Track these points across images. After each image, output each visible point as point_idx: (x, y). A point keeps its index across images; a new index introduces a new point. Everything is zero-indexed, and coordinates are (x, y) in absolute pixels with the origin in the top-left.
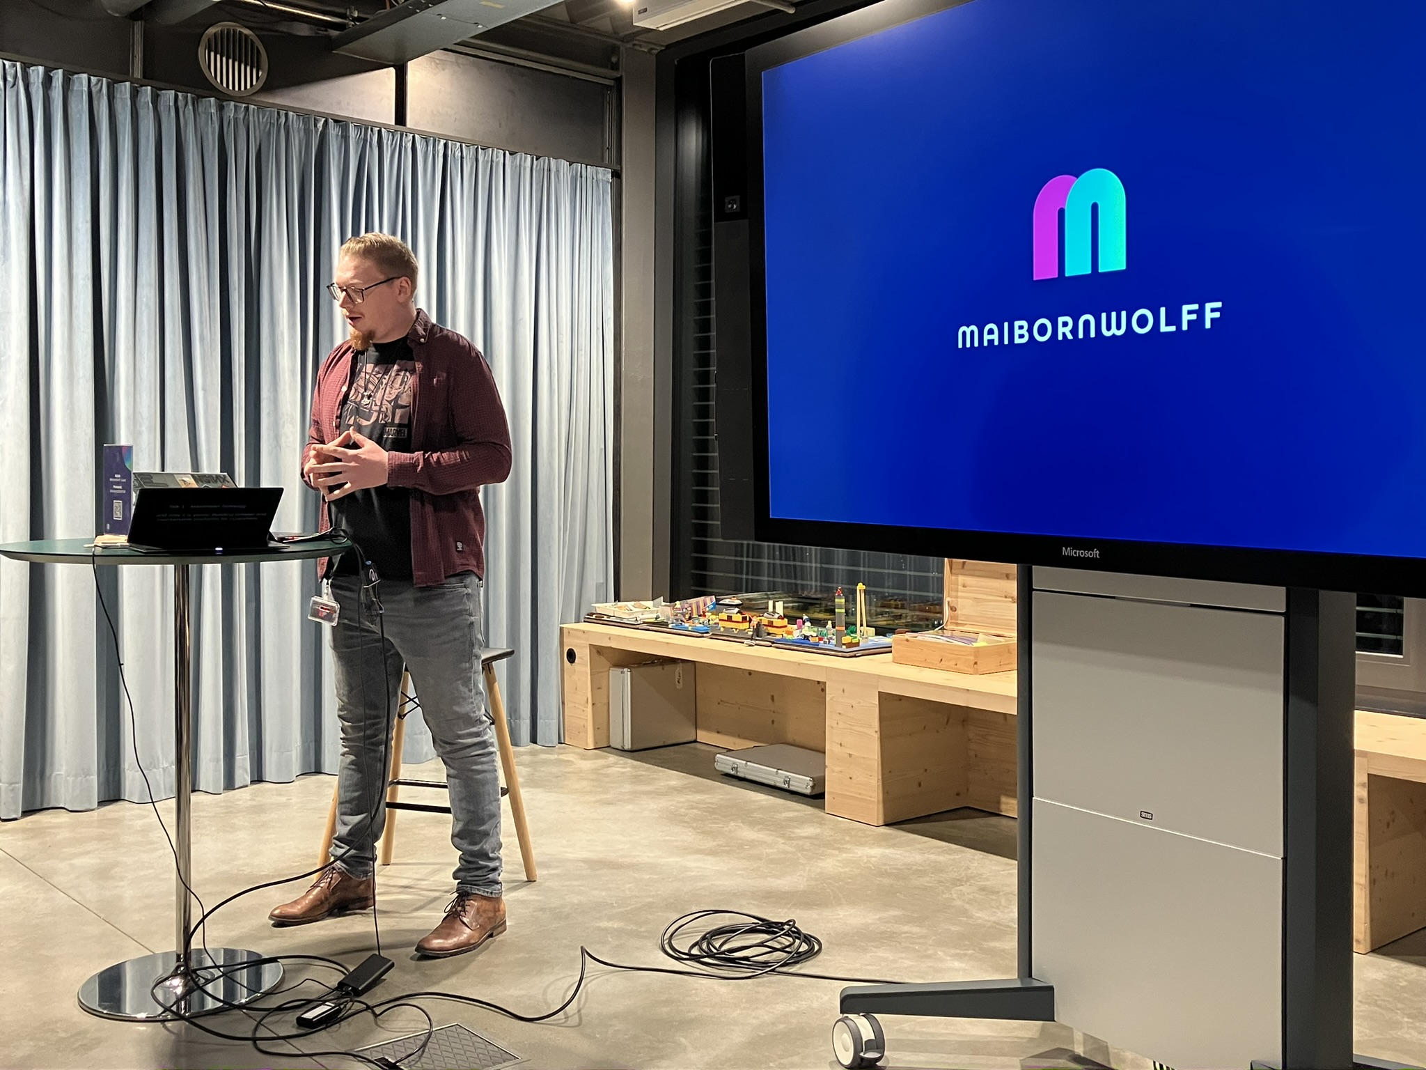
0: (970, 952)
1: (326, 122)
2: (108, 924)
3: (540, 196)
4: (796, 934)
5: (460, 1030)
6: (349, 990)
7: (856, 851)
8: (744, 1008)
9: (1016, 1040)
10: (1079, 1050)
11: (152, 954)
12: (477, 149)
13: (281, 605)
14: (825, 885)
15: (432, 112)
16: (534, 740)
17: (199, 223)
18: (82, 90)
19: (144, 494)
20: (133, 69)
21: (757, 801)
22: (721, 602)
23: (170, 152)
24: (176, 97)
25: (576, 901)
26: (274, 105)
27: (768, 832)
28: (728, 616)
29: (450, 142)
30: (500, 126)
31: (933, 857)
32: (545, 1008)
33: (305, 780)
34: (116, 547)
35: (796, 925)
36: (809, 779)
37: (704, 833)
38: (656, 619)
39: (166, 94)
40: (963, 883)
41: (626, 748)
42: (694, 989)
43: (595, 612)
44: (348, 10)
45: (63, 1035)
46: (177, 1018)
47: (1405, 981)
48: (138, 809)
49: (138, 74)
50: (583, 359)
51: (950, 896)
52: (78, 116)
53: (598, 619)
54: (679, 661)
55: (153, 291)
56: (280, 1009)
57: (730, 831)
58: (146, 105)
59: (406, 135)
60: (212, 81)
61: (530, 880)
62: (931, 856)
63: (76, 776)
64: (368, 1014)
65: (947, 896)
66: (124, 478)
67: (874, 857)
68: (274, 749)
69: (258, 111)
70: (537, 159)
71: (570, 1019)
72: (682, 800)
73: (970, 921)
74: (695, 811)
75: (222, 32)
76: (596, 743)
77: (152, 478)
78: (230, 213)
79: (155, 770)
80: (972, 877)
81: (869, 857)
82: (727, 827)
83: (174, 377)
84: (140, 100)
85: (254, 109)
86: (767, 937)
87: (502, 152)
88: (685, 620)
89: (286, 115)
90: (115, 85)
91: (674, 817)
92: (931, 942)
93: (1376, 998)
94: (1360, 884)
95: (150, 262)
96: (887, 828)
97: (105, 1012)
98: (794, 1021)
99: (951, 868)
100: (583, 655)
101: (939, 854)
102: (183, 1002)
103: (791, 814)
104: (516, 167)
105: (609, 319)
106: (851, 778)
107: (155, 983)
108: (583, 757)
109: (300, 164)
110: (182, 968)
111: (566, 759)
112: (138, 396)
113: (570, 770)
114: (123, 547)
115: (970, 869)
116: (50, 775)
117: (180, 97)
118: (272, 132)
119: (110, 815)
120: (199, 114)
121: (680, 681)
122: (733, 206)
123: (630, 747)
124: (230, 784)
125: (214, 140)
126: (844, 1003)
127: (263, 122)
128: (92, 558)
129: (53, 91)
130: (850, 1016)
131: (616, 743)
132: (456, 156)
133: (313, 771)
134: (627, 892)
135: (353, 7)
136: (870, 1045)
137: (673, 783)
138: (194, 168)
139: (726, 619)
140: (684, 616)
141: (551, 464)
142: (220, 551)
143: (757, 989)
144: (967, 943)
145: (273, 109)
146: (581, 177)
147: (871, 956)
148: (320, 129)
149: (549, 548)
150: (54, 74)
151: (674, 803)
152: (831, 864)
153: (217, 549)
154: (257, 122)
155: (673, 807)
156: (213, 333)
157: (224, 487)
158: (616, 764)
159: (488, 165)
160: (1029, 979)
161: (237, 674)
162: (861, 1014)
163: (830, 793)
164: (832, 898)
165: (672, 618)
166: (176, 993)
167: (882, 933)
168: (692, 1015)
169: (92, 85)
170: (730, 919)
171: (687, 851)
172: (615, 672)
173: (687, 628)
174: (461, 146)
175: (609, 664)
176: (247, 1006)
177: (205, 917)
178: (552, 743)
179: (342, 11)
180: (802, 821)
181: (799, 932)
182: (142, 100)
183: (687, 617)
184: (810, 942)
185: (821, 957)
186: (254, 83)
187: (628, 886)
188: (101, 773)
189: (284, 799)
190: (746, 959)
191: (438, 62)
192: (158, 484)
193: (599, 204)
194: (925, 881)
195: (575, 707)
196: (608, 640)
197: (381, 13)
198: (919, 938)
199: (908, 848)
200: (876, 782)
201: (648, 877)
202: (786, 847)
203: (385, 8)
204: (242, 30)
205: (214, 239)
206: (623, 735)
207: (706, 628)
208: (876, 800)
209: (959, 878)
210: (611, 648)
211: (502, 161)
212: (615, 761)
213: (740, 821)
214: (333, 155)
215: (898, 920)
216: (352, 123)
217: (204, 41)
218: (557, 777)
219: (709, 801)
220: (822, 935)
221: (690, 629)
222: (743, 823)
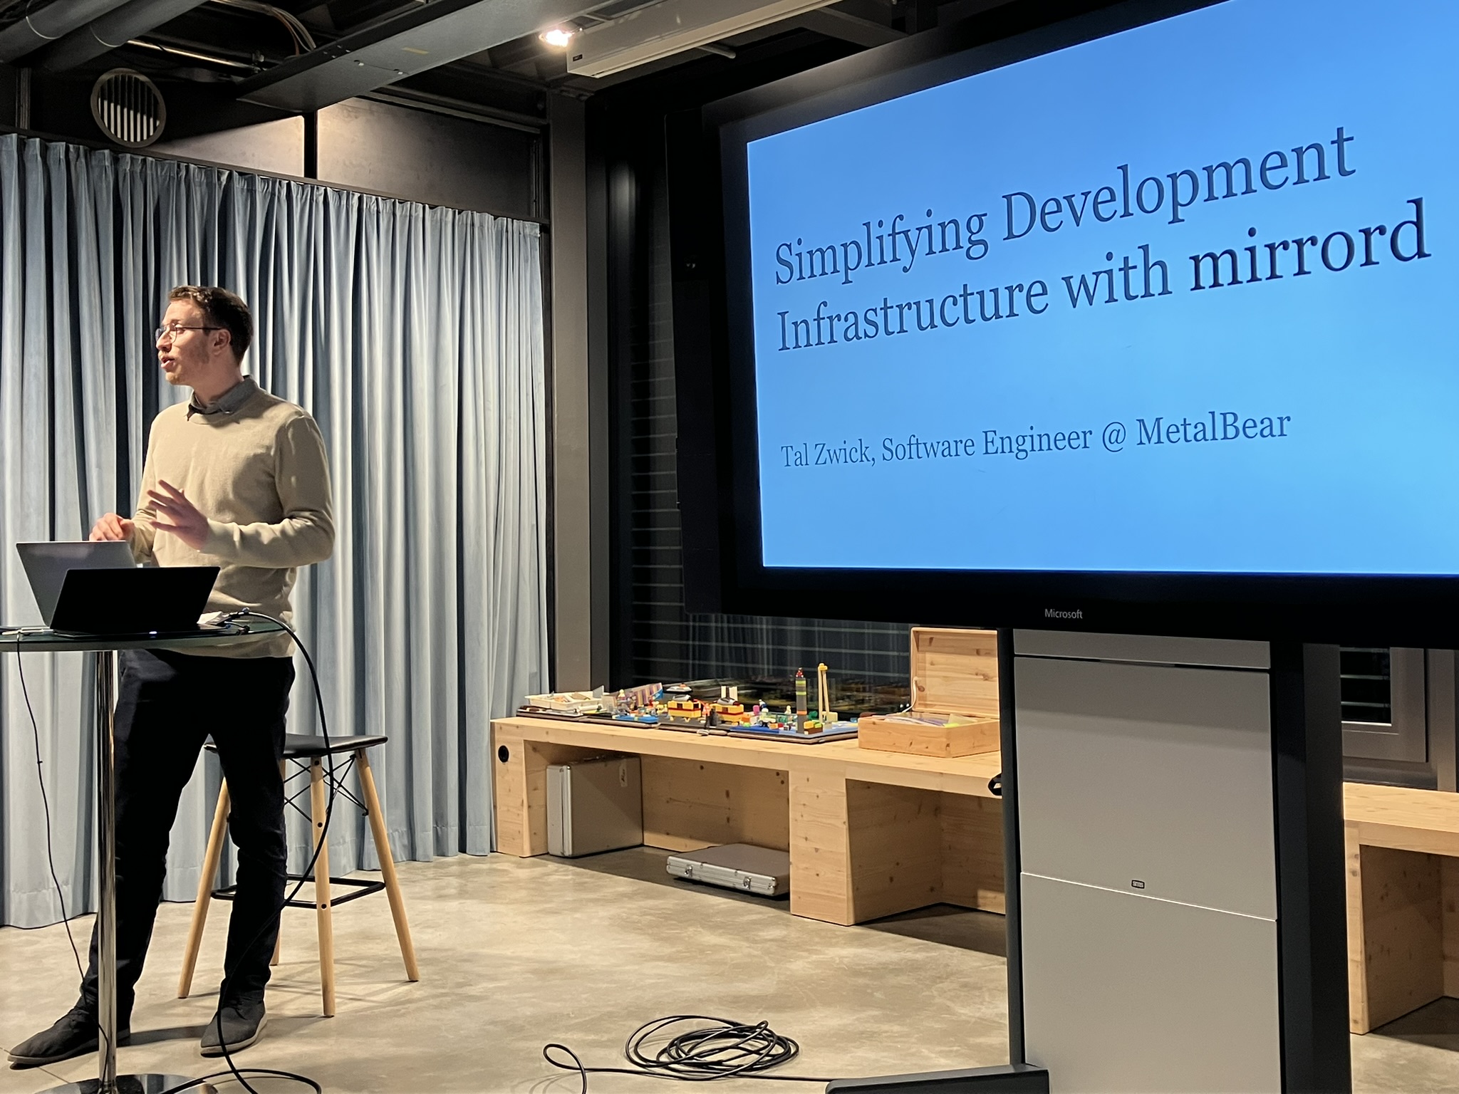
0: (955, 1048)
1: (230, 176)
3: (462, 252)
4: (769, 1036)
7: (827, 952)
12: (394, 203)
14: (796, 987)
15: (345, 164)
16: (463, 849)
17: (92, 285)
20: (19, 119)
21: (713, 905)
22: (668, 690)
23: (60, 209)
24: (67, 149)
25: (529, 1013)
26: (173, 157)
27: (731, 936)
28: (678, 704)
29: (365, 195)
30: (418, 178)
34: (38, 634)
35: (768, 1027)
36: (771, 878)
37: (661, 939)
38: (598, 709)
39: (56, 146)
40: (943, 980)
41: (567, 854)
43: (528, 705)
44: (253, 55)
47: (1405, 1059)
48: (27, 935)
49: (24, 124)
50: (512, 427)
51: (931, 994)
53: (533, 712)
54: (623, 756)
55: (42, 360)
57: (689, 937)
58: (35, 160)
59: (318, 188)
60: (106, 132)
62: (908, 954)
65: (927, 993)
67: (846, 957)
68: (176, 864)
69: (156, 165)
70: (459, 213)
72: (634, 906)
73: (954, 1018)
74: (648, 917)
75: (116, 78)
76: (532, 849)
78: (126, 273)
79: (44, 891)
80: (952, 974)
81: (841, 957)
82: (686, 932)
83: (65, 454)
84: (27, 154)
85: (152, 162)
86: (738, 1040)
87: (421, 206)
88: (630, 711)
89: (187, 168)
91: (628, 925)
93: (1375, 1076)
94: (1357, 962)
95: (39, 328)
96: (858, 927)
99: (929, 966)
100: (517, 752)
101: (916, 951)
103: (754, 917)
104: (436, 222)
105: (540, 384)
106: (818, 875)
108: (520, 866)
109: (202, 220)
111: (499, 868)
112: (26, 476)
113: (507, 879)
114: (46, 634)
115: (949, 966)
117: (71, 150)
118: (171, 184)
120: (92, 167)
121: (625, 779)
122: (691, 266)
123: (571, 853)
125: (108, 196)
127: (161, 176)
128: (16, 645)
131: (555, 849)
132: (372, 211)
134: (584, 1002)
135: (259, 52)
137: (621, 889)
138: (87, 227)
139: (676, 707)
140: (629, 706)
141: (478, 543)
144: (951, 1039)
145: (172, 162)
146: (507, 231)
147: (851, 1057)
148: (224, 183)
149: (478, 634)
151: (626, 910)
152: (800, 966)
154: (155, 176)
155: (624, 914)
156: (108, 404)
158: (556, 871)
159: (405, 222)
160: (1022, 1064)
163: (795, 892)
164: (805, 1000)
165: (615, 709)
167: (862, 1032)
170: (699, 1024)
171: (645, 959)
172: (553, 771)
173: (633, 718)
174: (377, 200)
175: (546, 762)
178: (484, 851)
179: (247, 56)
180: (765, 924)
181: (772, 1034)
182: (30, 153)
183: (632, 707)
184: (785, 1043)
185: (798, 1059)
186: (151, 134)
187: (584, 996)
190: (719, 1063)
191: (350, 109)
193: (526, 261)
194: (902, 980)
195: (508, 810)
196: (545, 735)
197: (291, 58)
198: (901, 1036)
199: (883, 947)
200: (845, 878)
201: (605, 985)
202: (751, 950)
203: (294, 54)
204: (138, 77)
205: (109, 302)
206: (562, 838)
207: (654, 718)
208: (845, 897)
209: (938, 975)
210: (548, 743)
211: (421, 216)
212: (556, 868)
213: (699, 926)
214: (238, 211)
215: (877, 1020)
216: (258, 175)
217: (96, 88)
218: (493, 887)
219: (663, 907)
220: (798, 1037)
221: (636, 719)
222: (703, 928)
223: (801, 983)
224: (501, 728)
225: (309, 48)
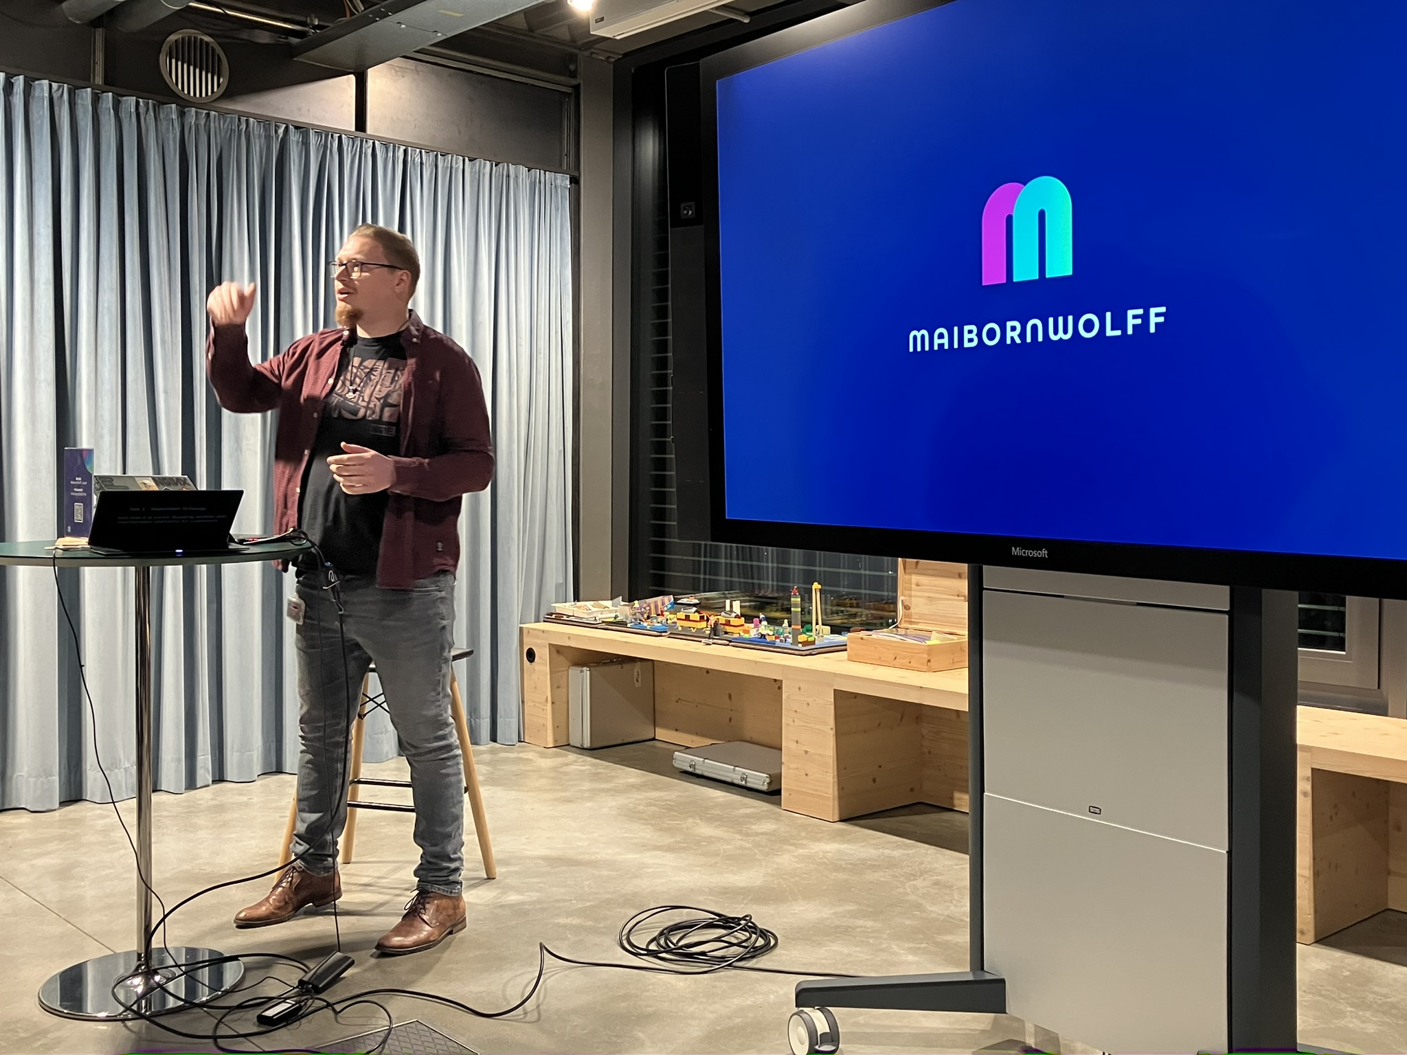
0: (923, 945)
1: (287, 129)
2: (69, 925)
3: (499, 201)
4: (753, 929)
5: (420, 1027)
6: (308, 989)
7: (812, 847)
8: (702, 1003)
9: (968, 1032)
10: (1031, 1041)
11: (112, 953)
12: (436, 155)
13: (241, 607)
14: (781, 880)
15: (392, 119)
16: (494, 739)
17: (160, 227)
18: (43, 96)
19: (104, 497)
20: (94, 75)
21: (713, 798)
22: (678, 602)
23: (131, 157)
24: (137, 103)
25: (535, 898)
26: (234, 112)
27: (725, 829)
28: (686, 616)
29: (409, 148)
30: (460, 132)
31: (887, 852)
32: (504, 1004)
33: (267, 779)
34: (76, 550)
35: (752, 920)
36: (765, 775)
37: (662, 829)
38: (615, 618)
39: (127, 100)
40: (917, 878)
41: (585, 746)
42: (652, 984)
43: (554, 612)
44: (308, 18)
45: (23, 1035)
46: (137, 1016)
47: (1349, 971)
48: (99, 808)
49: (99, 80)
50: (542, 362)
51: (904, 891)
52: (39, 122)
53: (558, 618)
54: (638, 660)
55: (114, 295)
56: (241, 1007)
57: (687, 829)
58: (108, 112)
59: (366, 141)
60: (173, 88)
61: (490, 878)
62: (886, 851)
63: (37, 777)
64: (328, 1013)
65: (901, 890)
66: (85, 481)
67: (830, 852)
68: (235, 750)
69: (219, 118)
70: (496, 165)
71: (529, 1014)
72: (641, 797)
73: (924, 915)
74: (652, 808)
75: (183, 39)
76: (555, 741)
77: (113, 480)
78: (191, 216)
79: (116, 770)
80: (927, 872)
81: (825, 852)
82: (685, 823)
83: (135, 381)
84: (101, 107)
85: (215, 115)
86: (723, 932)
87: (461, 158)
88: (644, 620)
89: (247, 121)
90: (76, 91)
91: (632, 815)
92: (885, 936)
93: (1319, 987)
94: (1303, 876)
95: (111, 265)
96: (843, 823)
97: (66, 1011)
98: (751, 1015)
99: (905, 863)
100: (542, 654)
101: (894, 849)
102: (143, 1002)
103: (749, 811)
104: (475, 173)
105: (568, 322)
106: (807, 775)
107: (116, 983)
108: (543, 755)
109: (260, 173)
110: (143, 967)
111: (524, 757)
112: (100, 400)
113: (530, 768)
114: (84, 549)
115: (923, 863)
116: (12, 777)
117: (141, 104)
118: (232, 138)
119: (72, 816)
120: (160, 121)
121: (639, 680)
122: (688, 213)
123: (589, 745)
124: (191, 784)
125: (175, 144)
126: (799, 998)
127: (224, 128)
128: (52, 560)
129: (15, 97)
130: (806, 1009)
131: (575, 741)
132: (416, 162)
133: (274, 770)
134: (587, 889)
135: (314, 15)
136: (825, 1038)
137: (632, 780)
138: (155, 173)
139: (684, 618)
140: (643, 616)
141: (510, 467)
142: (179, 553)
143: (714, 984)
144: (921, 936)
145: (234, 116)
146: (540, 183)
147: (826, 951)
148: (281, 136)
149: (509, 548)
150: (16, 80)
151: (633, 800)
152: (787, 860)
153: (177, 551)
154: (218, 130)
155: (631, 805)
156: (174, 337)
157: (184, 489)
158: (575, 761)
159: (446, 173)
160: (981, 972)
161: (198, 676)
162: (816, 1008)
163: (786, 789)
164: (788, 894)
165: (630, 617)
166: (136, 992)
167: (838, 927)
168: (650, 1010)
169: (53, 91)
170: (688, 914)
171: (645, 848)
172: (574, 672)
173: (646, 627)
174: (421, 152)
175: (568, 663)
176: (210, 1004)
177: (165, 916)
178: (512, 741)
179: (302, 19)
180: (758, 818)
181: (755, 927)
182: (104, 106)
183: (645, 616)
184: (766, 936)
185: (777, 951)
186: (215, 90)
187: (587, 883)
188: (63, 772)
189: (245, 799)
190: (703, 954)
191: (397, 69)
192: (118, 486)
193: (557, 210)
194: (880, 876)
195: (535, 705)
196: (567, 639)
197: (341, 21)
198: (873, 932)
199: (863, 844)
200: (832, 779)
201: (606, 873)
202: (744, 843)
203: (346, 17)
204: (203, 38)
205: (175, 244)
206: (582, 733)
207: (664, 627)
208: (831, 796)
209: (912, 872)
210: (570, 647)
211: (461, 167)
212: (575, 759)
213: (697, 818)
214: (294, 161)
215: (853, 915)
216: (312, 129)
217: (165, 48)
218: (517, 775)
219: (667, 798)
220: (778, 929)
221: (648, 627)
222: (701, 820)
223: (786, 877)
224: (529, 632)
225: (358, 11)
